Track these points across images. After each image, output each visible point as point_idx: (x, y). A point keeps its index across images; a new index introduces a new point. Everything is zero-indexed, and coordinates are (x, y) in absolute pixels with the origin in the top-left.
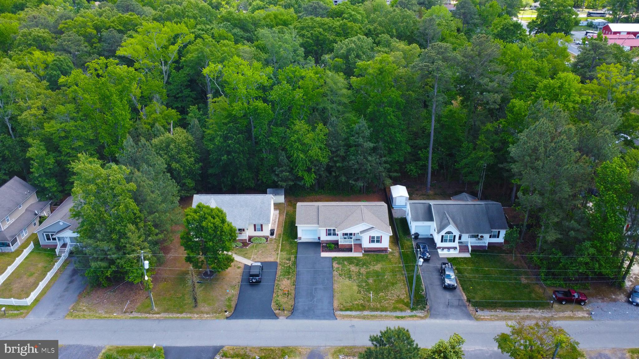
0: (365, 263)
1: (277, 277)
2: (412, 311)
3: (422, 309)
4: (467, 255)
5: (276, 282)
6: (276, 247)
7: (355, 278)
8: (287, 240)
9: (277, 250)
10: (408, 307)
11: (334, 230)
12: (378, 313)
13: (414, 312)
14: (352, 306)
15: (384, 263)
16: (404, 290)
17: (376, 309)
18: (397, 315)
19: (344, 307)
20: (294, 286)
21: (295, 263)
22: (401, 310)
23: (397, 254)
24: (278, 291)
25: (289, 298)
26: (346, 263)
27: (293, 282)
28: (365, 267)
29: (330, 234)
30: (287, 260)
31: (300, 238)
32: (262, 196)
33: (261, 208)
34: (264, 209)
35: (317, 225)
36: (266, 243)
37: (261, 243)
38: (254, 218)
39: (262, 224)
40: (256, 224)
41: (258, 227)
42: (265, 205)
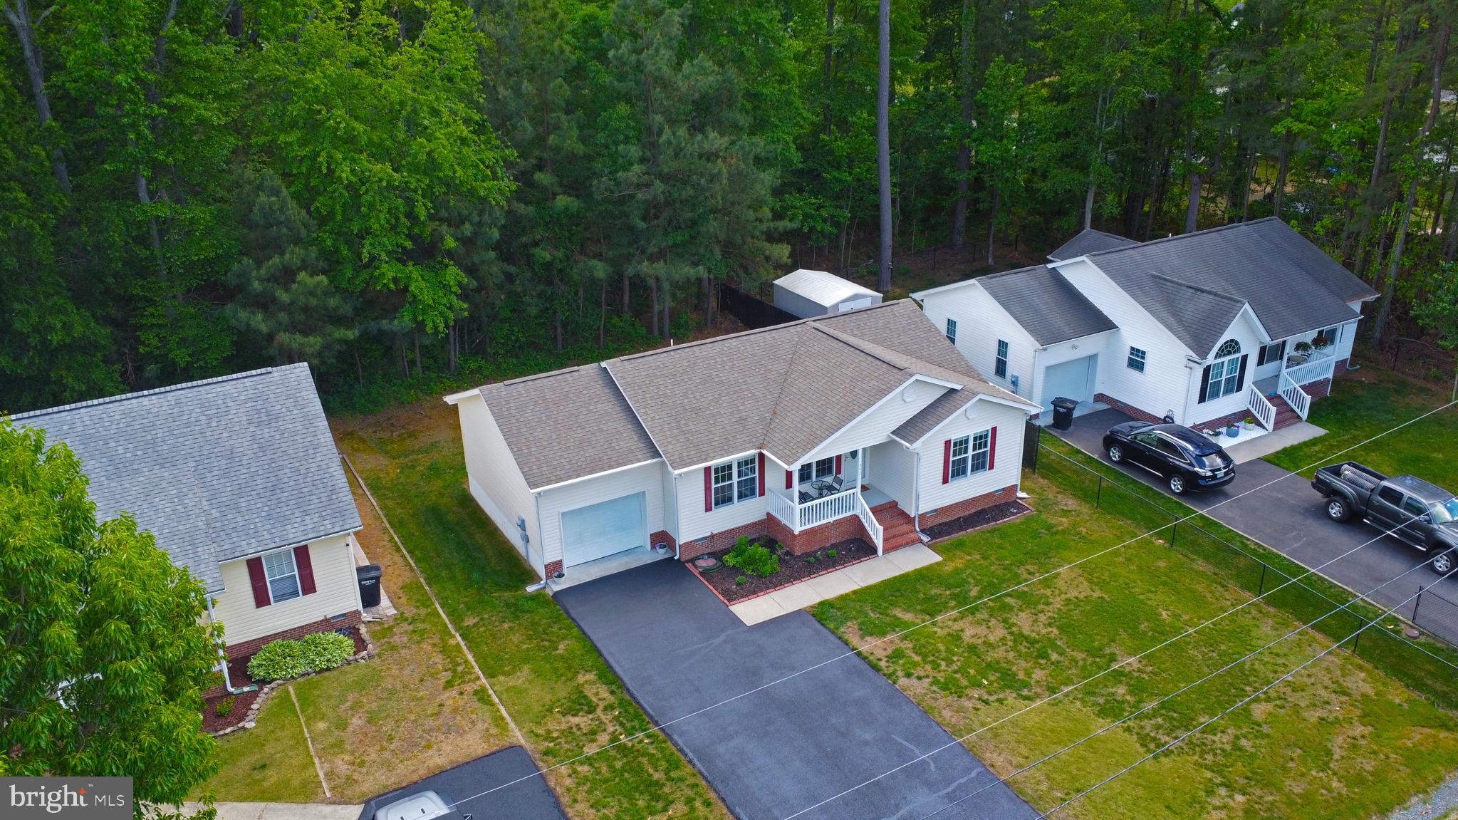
6: (439, 659)
7: (1039, 675)
8: (481, 602)
9: (457, 675)
11: (745, 467)
23: (1072, 503)
28: (1011, 601)
29: (723, 498)
30: (572, 712)
31: (555, 569)
32: (250, 384)
33: (267, 452)
34: (291, 452)
35: (649, 462)
36: (362, 658)
37: (328, 669)
38: (239, 519)
39: (306, 547)
40: (259, 559)
41: (279, 572)
42: (288, 426)
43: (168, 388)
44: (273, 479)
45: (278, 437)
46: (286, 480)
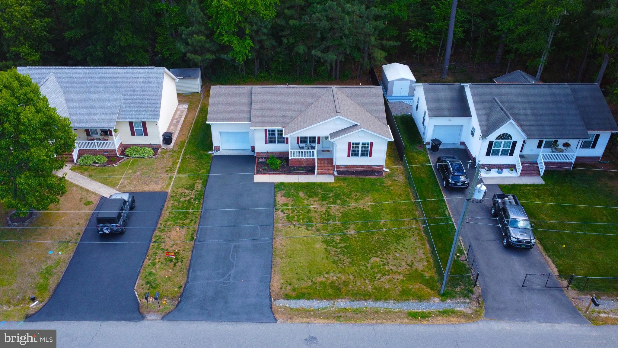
0: (339, 195)
1: (160, 222)
2: (442, 301)
3: (465, 296)
4: (537, 180)
5: (157, 233)
6: (170, 164)
7: (319, 225)
8: (194, 152)
9: (171, 170)
10: (432, 289)
11: (280, 132)
12: (369, 305)
13: (449, 301)
14: (310, 287)
15: (376, 195)
16: (422, 251)
17: (365, 296)
18: (411, 310)
19: (294, 290)
20: (193, 243)
21: (202, 195)
22: (420, 298)
23: (401, 178)
24: (155, 254)
25: (178, 268)
26: (301, 194)
27: (191, 232)
28: (339, 201)
29: (272, 141)
30: (187, 189)
31: (218, 149)
32: (147, 70)
33: (144, 92)
34: (150, 93)
35: (248, 123)
36: (153, 158)
37: (143, 158)
38: (129, 110)
39: (145, 122)
40: (132, 122)
41: (138, 127)
42: (152, 86)
43: (126, 67)
44: (142, 100)
45: (148, 88)
46: (145, 102)
